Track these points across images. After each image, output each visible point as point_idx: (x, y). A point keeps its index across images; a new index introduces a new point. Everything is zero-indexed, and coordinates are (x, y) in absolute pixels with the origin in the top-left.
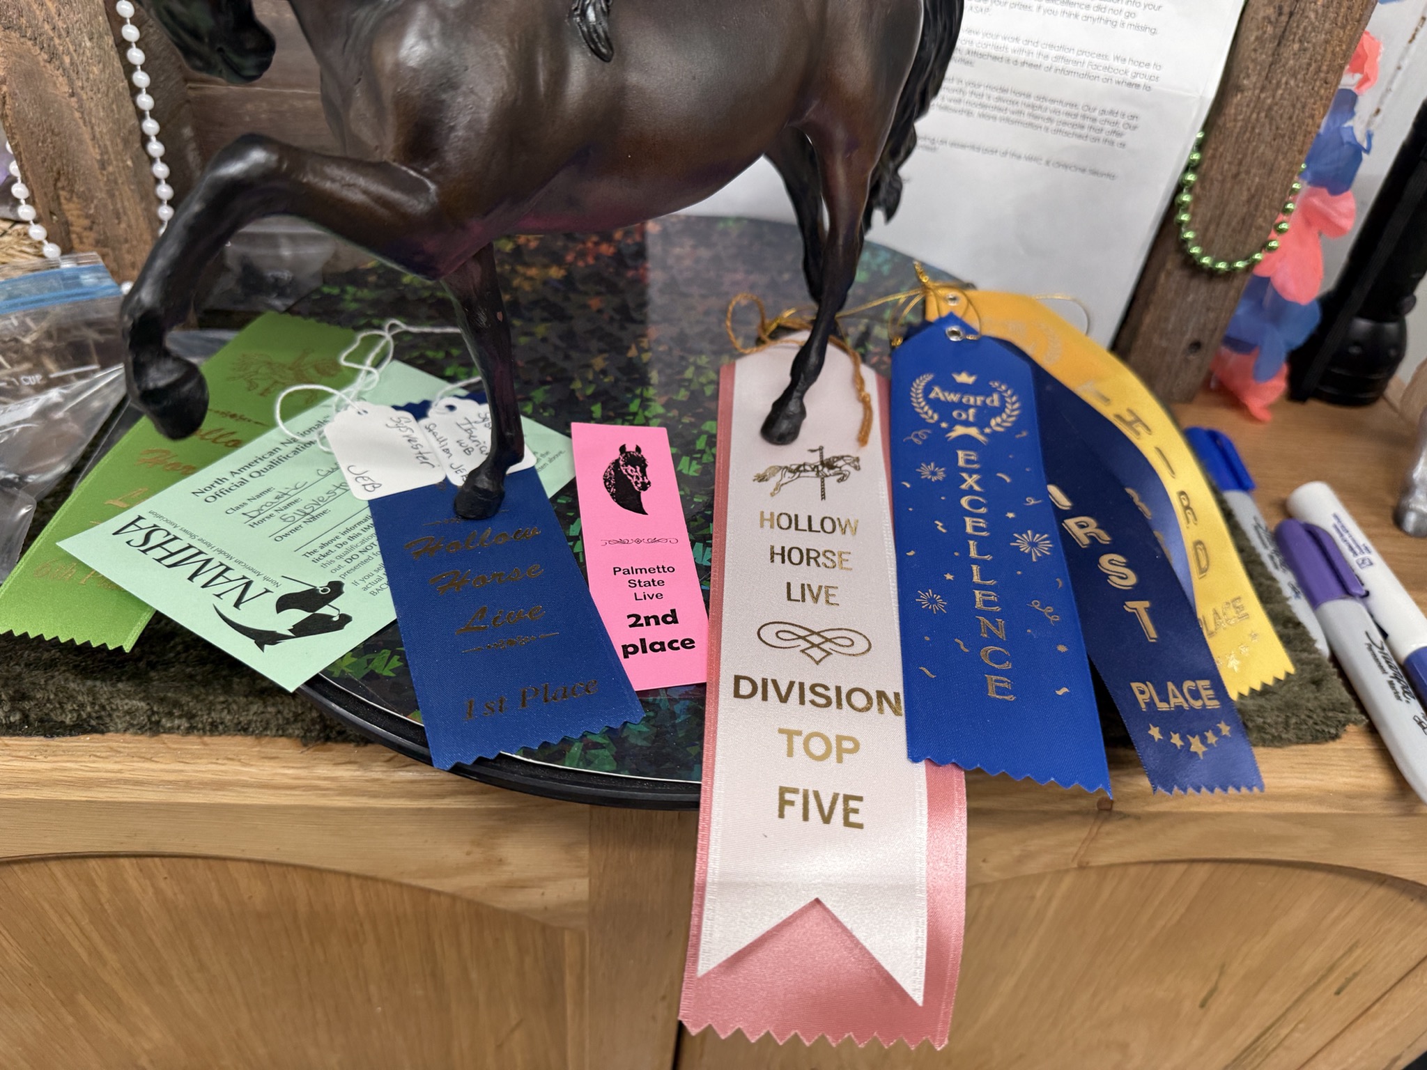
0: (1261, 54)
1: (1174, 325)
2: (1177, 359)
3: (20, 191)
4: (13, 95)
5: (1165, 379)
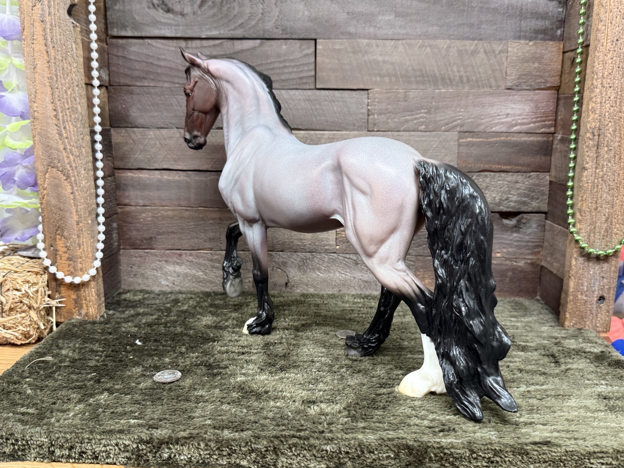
0: (591, 153)
1: (587, 287)
2: (595, 306)
3: (40, 236)
4: (48, 194)
5: (591, 318)
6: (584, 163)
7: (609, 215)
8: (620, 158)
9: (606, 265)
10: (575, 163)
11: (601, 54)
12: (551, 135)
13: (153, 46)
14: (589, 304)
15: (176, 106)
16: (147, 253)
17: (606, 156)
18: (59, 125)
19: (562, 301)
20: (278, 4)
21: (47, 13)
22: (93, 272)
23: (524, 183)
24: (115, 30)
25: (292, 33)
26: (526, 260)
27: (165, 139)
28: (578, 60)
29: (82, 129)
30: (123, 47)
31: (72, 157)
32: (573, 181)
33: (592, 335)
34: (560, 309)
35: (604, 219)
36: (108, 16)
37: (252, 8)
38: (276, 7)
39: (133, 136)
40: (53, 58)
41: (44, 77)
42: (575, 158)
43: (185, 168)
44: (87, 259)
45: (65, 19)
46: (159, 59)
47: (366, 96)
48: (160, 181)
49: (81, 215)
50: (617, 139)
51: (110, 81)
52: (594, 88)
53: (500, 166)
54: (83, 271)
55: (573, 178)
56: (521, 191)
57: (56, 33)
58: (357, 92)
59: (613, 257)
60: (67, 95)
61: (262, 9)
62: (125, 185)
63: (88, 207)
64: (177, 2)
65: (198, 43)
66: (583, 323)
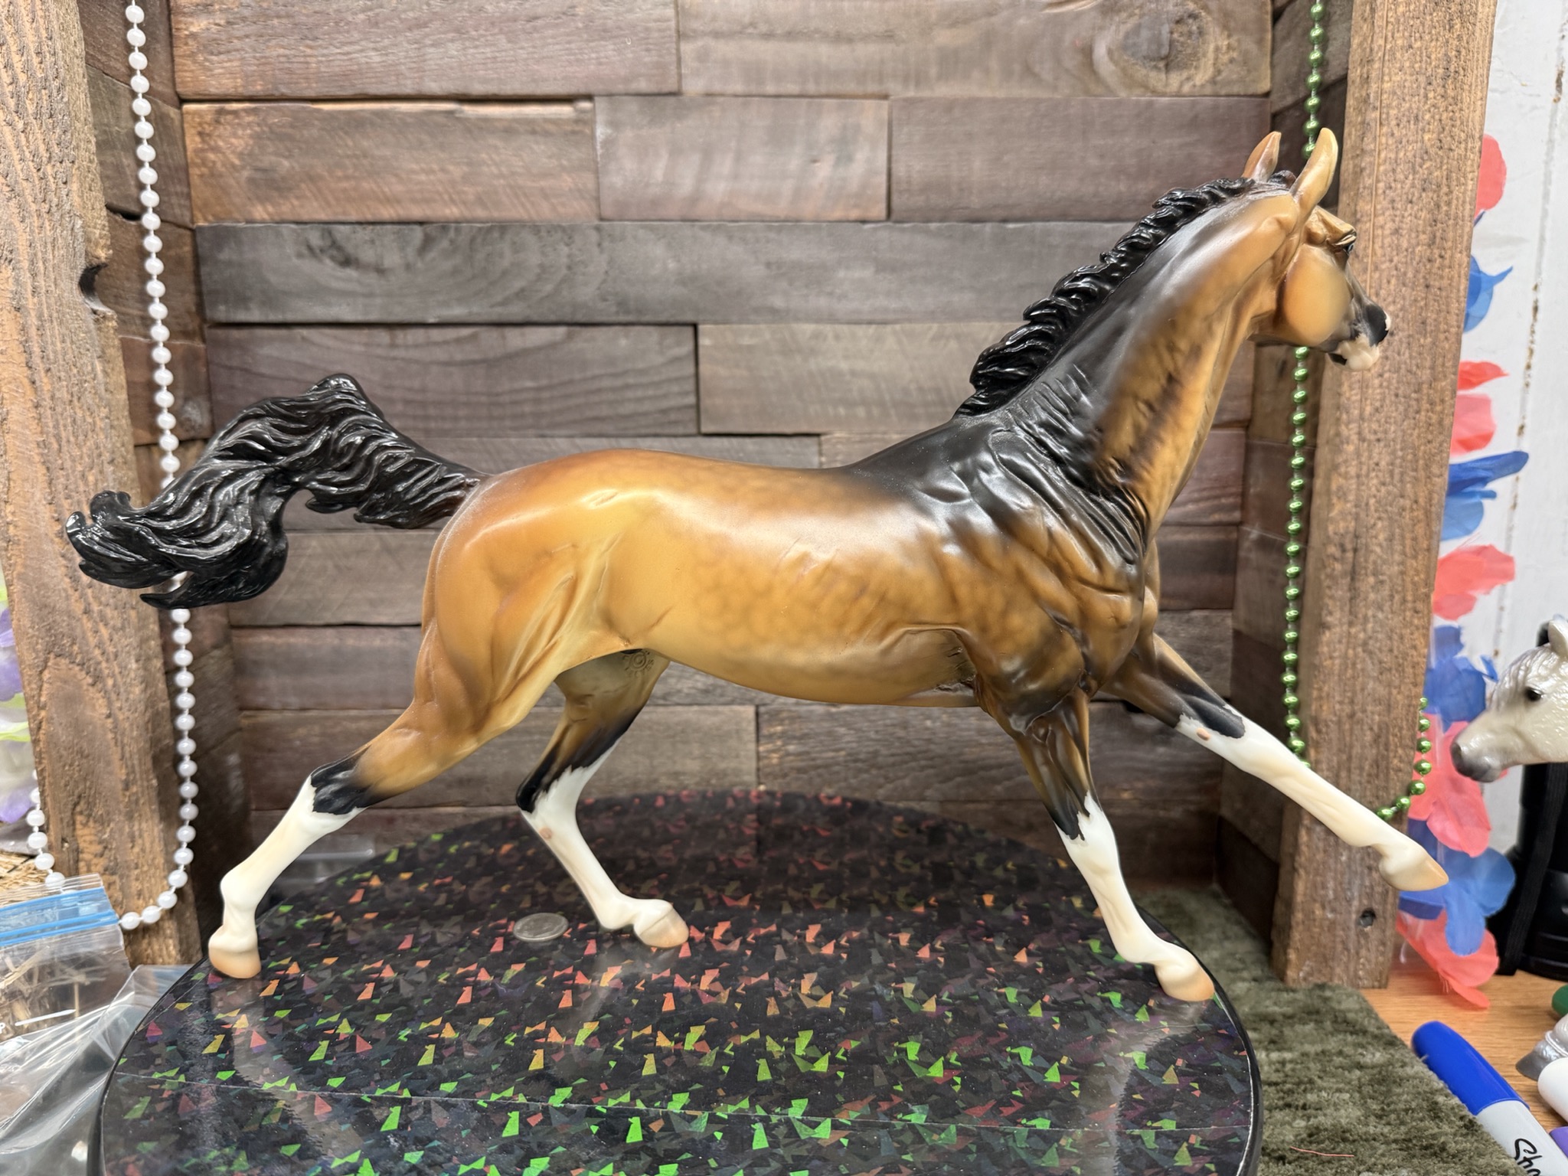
0: (1337, 590)
1: (1335, 891)
2: (1352, 933)
3: (36, 818)
4: (50, 720)
5: (1345, 959)
6: (1324, 612)
7: (1380, 728)
10: (1301, 608)
12: (1234, 529)
13: (313, 343)
14: (1338, 928)
17: (1372, 596)
18: (69, 555)
19: (1278, 920)
20: (606, 244)
21: (30, 289)
22: (168, 899)
24: (222, 308)
25: (639, 312)
26: (1186, 806)
27: (346, 555)
28: (1300, 372)
30: (242, 346)
31: (104, 632)
32: (1296, 650)
33: (1349, 1004)
34: (1274, 936)
35: (1369, 737)
36: (204, 278)
37: (543, 254)
38: (602, 251)
40: (47, 396)
41: (26, 442)
42: (1298, 598)
43: (396, 621)
44: (152, 871)
45: (75, 303)
47: (815, 449)
48: (337, 651)
49: (133, 766)
50: (1397, 557)
51: (213, 424)
52: (1342, 443)
54: (147, 897)
55: (1296, 644)
57: (53, 336)
58: (795, 441)
60: (86, 484)
61: (569, 256)
62: (256, 663)
63: (152, 746)
64: (366, 242)
65: (419, 334)
66: (1326, 971)
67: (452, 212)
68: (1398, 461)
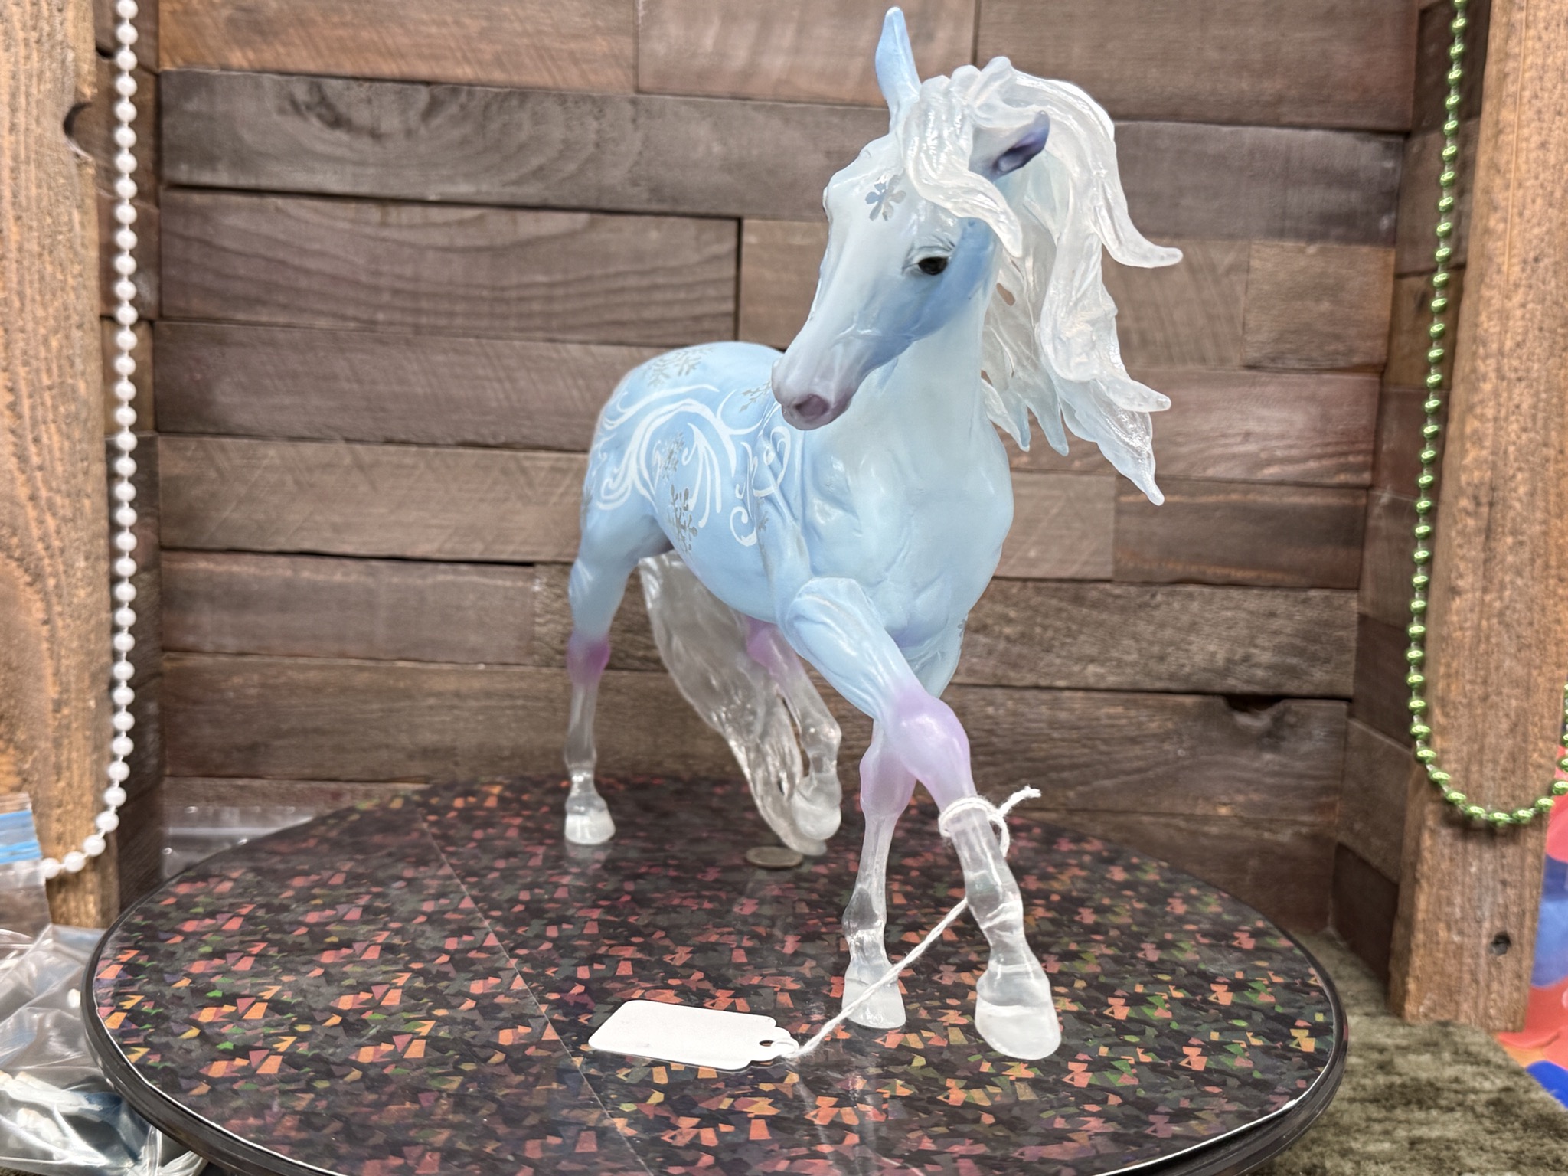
0: (1469, 550)
1: (1462, 908)
2: (1483, 961)
5: (1473, 992)
6: (1453, 575)
7: (1518, 716)
8: (1547, 566)
9: (1510, 851)
10: (1429, 574)
11: (1494, 293)
12: (1363, 492)
13: (289, 216)
14: (1466, 954)
15: (348, 380)
16: (242, 788)
17: (1510, 559)
18: (20, 431)
19: (1397, 945)
20: (641, 120)
22: (95, 845)
23: (1290, 617)
24: (184, 167)
25: (675, 200)
26: (1296, 828)
27: (310, 470)
28: (1437, 303)
29: (85, 446)
30: (204, 214)
31: (51, 523)
32: (1423, 622)
33: (1476, 1040)
34: (1392, 968)
35: (1505, 725)
36: (166, 130)
37: (569, 127)
38: (636, 129)
39: (221, 460)
42: (1428, 562)
43: (363, 552)
44: (78, 811)
45: (58, 144)
46: (303, 252)
48: (289, 584)
49: (68, 683)
51: (160, 304)
52: (1478, 380)
53: (1225, 571)
54: (66, 842)
55: (1423, 615)
56: (1282, 639)
57: (28, 180)
59: (1530, 831)
60: (48, 350)
61: (598, 132)
62: (187, 594)
63: (91, 662)
64: (361, 101)
65: (416, 213)
66: (1452, 1007)
67: (465, 72)
68: (1542, 405)
